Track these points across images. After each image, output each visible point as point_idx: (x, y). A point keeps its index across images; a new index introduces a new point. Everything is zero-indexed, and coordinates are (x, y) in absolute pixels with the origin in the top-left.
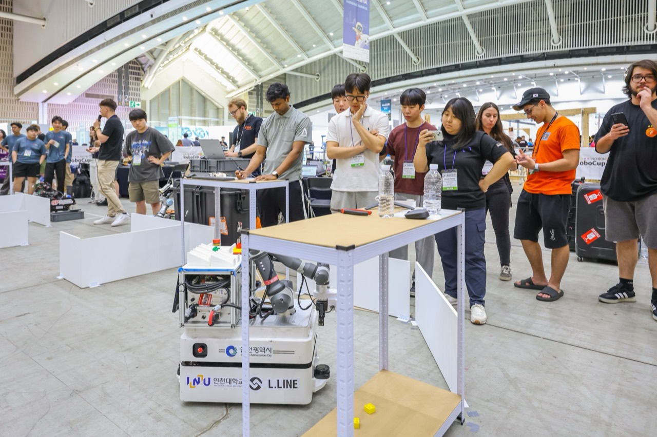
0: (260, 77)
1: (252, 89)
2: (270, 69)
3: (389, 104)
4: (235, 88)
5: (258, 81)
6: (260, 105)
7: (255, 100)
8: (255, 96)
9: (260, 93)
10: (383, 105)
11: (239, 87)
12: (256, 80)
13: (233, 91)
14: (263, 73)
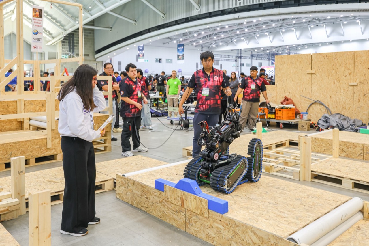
0: (65, 30)
1: (63, 39)
2: (70, 24)
3: (182, 47)
4: (50, 39)
5: (64, 33)
6: (71, 50)
7: (68, 47)
8: (68, 44)
9: (71, 41)
10: (179, 48)
11: (53, 38)
12: (63, 33)
13: (50, 41)
14: (66, 28)
